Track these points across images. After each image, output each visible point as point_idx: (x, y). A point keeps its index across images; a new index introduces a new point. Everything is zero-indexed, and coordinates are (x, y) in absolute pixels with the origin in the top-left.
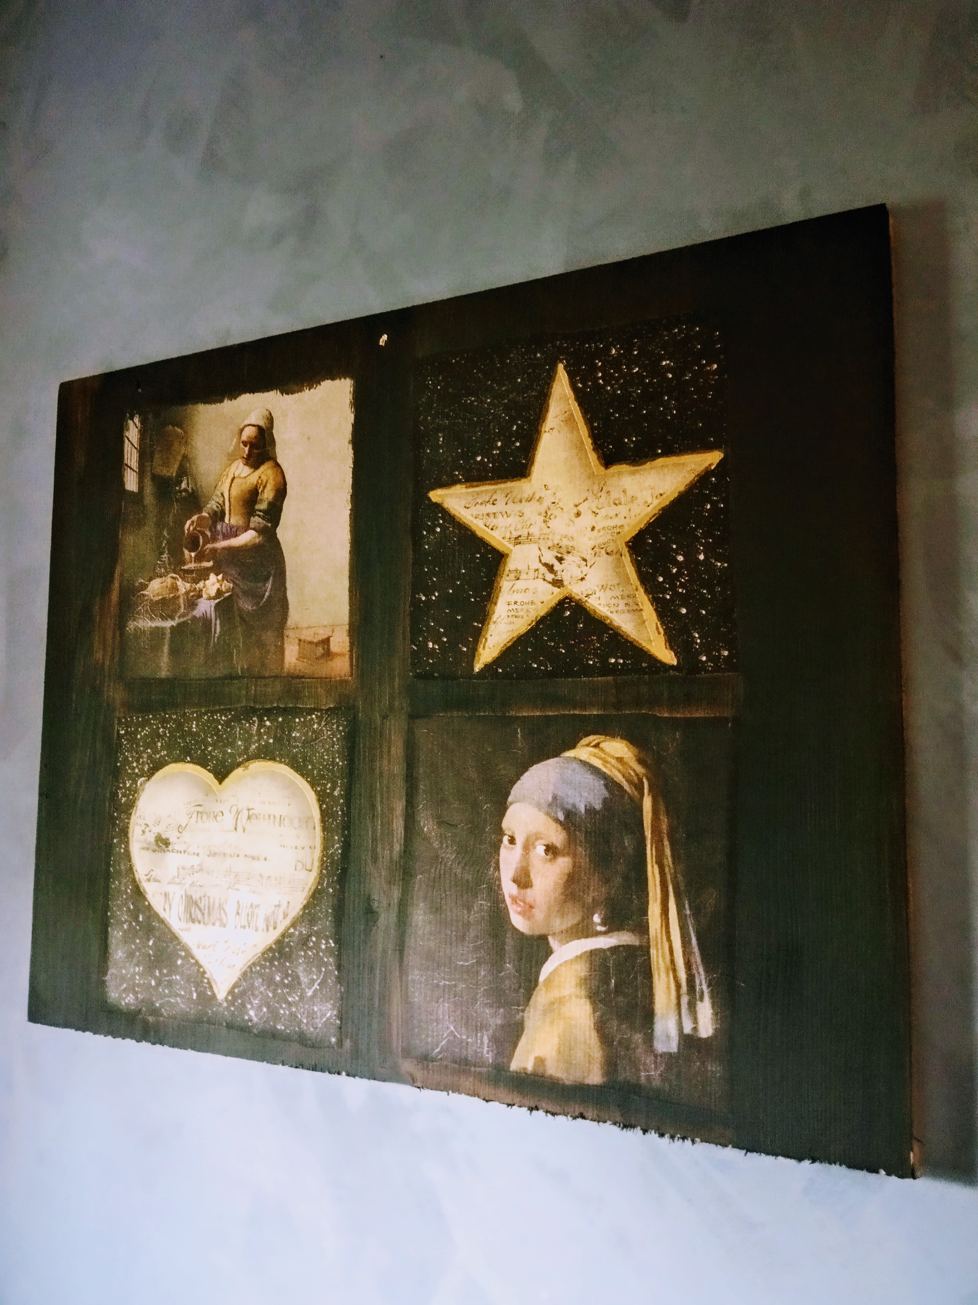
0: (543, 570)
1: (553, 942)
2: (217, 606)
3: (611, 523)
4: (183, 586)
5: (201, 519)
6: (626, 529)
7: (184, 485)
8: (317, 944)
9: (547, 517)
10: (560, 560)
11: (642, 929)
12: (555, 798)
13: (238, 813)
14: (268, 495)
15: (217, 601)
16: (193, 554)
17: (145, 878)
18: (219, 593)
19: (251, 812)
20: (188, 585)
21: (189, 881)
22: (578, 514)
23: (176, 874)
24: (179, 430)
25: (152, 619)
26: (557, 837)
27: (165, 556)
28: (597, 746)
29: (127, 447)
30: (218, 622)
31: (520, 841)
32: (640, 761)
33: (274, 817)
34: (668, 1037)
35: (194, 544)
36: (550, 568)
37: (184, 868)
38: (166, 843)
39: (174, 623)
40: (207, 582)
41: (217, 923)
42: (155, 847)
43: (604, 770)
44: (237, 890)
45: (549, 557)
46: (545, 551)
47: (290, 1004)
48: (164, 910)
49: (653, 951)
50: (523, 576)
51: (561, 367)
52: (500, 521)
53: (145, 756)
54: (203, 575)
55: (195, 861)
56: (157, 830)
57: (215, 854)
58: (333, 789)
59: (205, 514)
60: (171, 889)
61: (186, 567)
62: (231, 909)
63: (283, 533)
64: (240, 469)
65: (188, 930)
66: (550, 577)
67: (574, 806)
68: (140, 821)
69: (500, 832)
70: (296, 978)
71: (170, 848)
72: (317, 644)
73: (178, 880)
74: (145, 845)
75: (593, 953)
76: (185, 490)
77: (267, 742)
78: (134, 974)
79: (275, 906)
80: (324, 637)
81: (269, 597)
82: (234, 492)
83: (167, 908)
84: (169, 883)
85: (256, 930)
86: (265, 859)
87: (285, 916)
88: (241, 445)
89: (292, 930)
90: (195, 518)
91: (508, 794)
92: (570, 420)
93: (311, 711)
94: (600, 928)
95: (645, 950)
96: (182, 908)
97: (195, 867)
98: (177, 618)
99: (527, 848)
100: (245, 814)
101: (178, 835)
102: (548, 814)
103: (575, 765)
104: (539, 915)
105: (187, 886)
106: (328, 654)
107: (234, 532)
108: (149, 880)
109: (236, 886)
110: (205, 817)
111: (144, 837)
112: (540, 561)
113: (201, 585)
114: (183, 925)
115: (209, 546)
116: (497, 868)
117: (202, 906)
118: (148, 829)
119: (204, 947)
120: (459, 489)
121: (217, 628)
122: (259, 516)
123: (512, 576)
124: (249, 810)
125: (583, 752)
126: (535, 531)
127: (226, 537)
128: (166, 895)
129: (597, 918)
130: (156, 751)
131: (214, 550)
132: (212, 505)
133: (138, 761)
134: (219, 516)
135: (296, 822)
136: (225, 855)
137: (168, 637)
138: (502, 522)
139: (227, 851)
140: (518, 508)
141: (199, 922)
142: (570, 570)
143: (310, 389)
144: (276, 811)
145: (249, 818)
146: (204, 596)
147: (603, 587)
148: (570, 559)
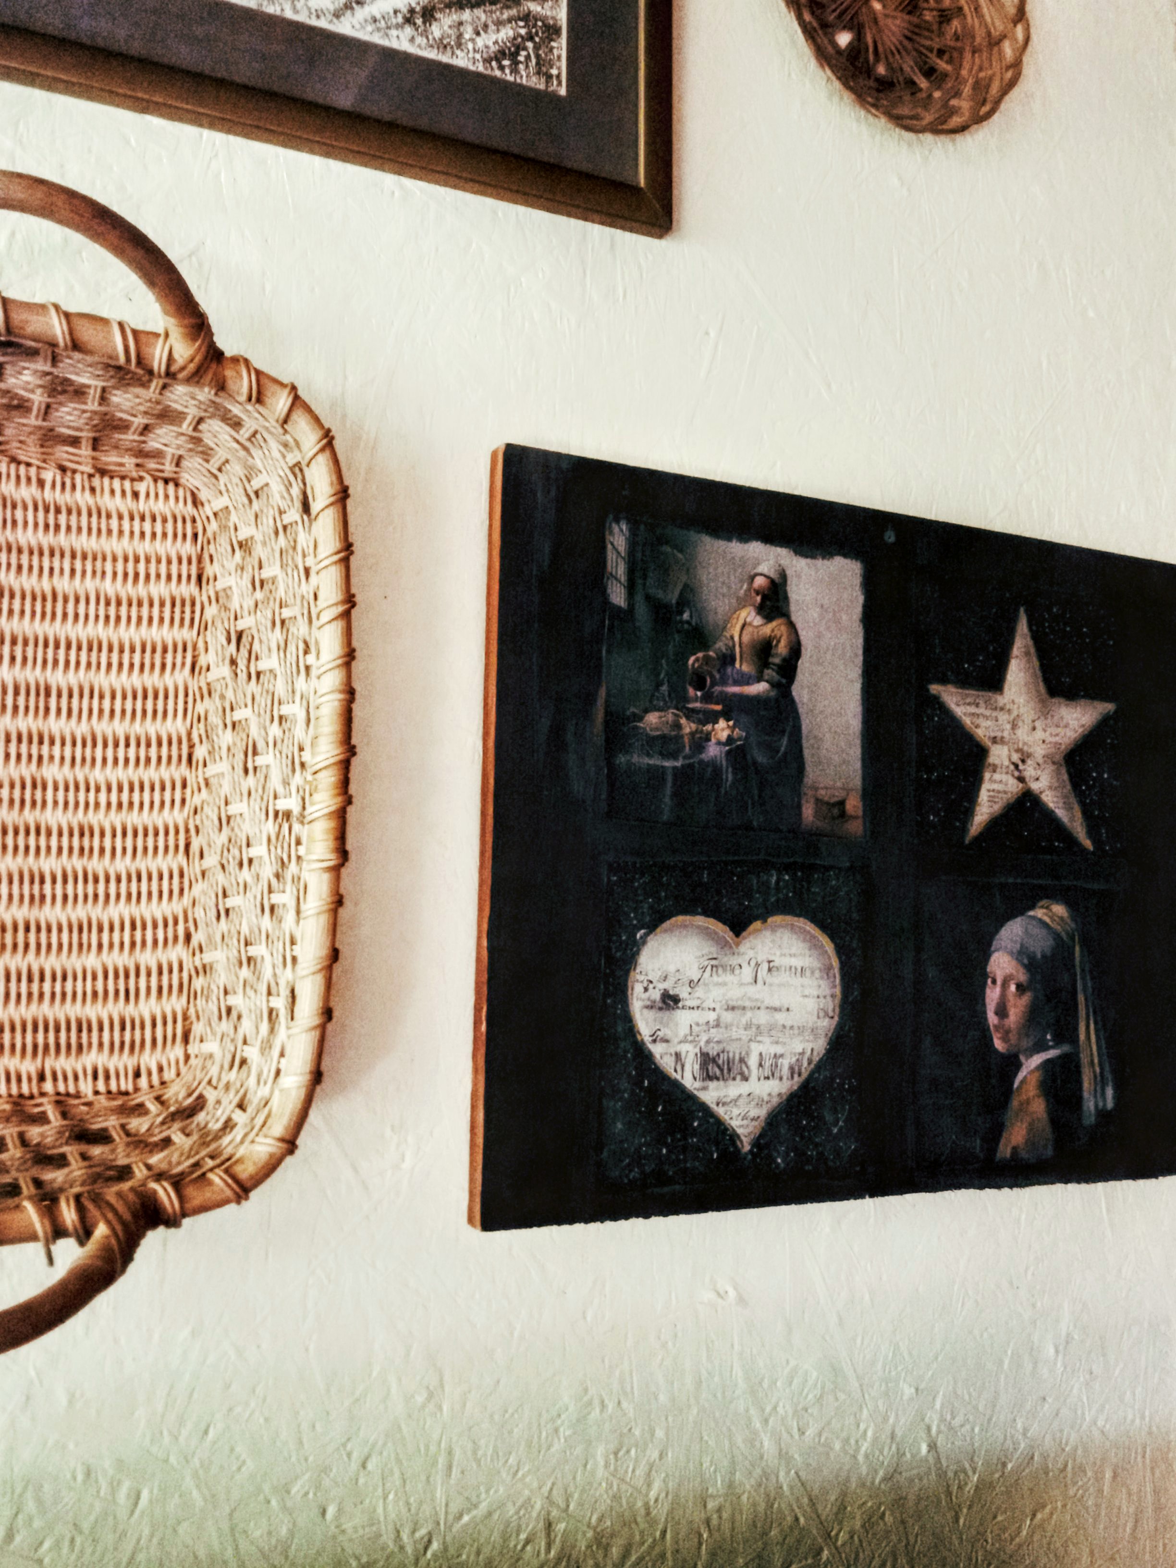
0: (1012, 767)
2: (728, 753)
3: (1054, 739)
4: (688, 727)
5: (707, 659)
6: (1063, 747)
7: (686, 616)
9: (1014, 726)
10: (1023, 761)
12: (1022, 945)
13: (758, 965)
15: (728, 748)
16: (699, 694)
17: (650, 1039)
18: (730, 740)
19: (772, 964)
20: (694, 726)
21: (704, 1038)
22: (1034, 729)
23: (688, 1031)
29: (611, 553)
30: (730, 770)
33: (796, 969)
36: (1016, 766)
37: (698, 1024)
38: (676, 1000)
39: (678, 764)
40: (716, 726)
41: (739, 1077)
42: (660, 1005)
44: (759, 1042)
45: (1016, 757)
46: (1013, 753)
47: (817, 1145)
48: (676, 1071)
50: (998, 770)
51: (1022, 610)
53: (646, 906)
54: (713, 718)
55: (712, 1016)
56: (662, 986)
57: (733, 1008)
59: (711, 653)
60: (684, 1048)
61: (691, 706)
62: (753, 1061)
65: (705, 1088)
66: (1016, 774)
70: (821, 1118)
71: (680, 1005)
72: (834, 805)
73: (690, 1038)
74: (649, 1003)
76: (688, 622)
77: (786, 896)
78: (641, 1146)
79: (800, 1054)
80: (839, 799)
83: (679, 1068)
84: (681, 1042)
85: (781, 1079)
86: (788, 1010)
87: (810, 1062)
89: (816, 1075)
93: (829, 868)
96: (697, 1067)
97: (711, 1023)
98: (681, 759)
100: (765, 966)
101: (689, 990)
105: (702, 1044)
106: (843, 814)
108: (654, 1041)
109: (759, 1038)
110: (720, 970)
111: (647, 994)
112: (1010, 760)
113: (709, 727)
114: (698, 1084)
115: (718, 689)
117: (720, 1062)
118: (651, 986)
119: (724, 1104)
121: (728, 776)
123: (991, 768)
124: (769, 962)
126: (1006, 734)
127: (736, 683)
128: (678, 1056)
130: (658, 901)
132: (720, 645)
133: (635, 912)
134: (728, 659)
135: (817, 974)
136: (744, 1008)
137: (670, 778)
138: (984, 723)
139: (747, 1004)
140: (995, 714)
141: (718, 1079)
142: (1029, 771)
143: (824, 558)
144: (797, 962)
145: (770, 970)
146: (713, 740)
147: (1050, 788)
148: (1029, 762)
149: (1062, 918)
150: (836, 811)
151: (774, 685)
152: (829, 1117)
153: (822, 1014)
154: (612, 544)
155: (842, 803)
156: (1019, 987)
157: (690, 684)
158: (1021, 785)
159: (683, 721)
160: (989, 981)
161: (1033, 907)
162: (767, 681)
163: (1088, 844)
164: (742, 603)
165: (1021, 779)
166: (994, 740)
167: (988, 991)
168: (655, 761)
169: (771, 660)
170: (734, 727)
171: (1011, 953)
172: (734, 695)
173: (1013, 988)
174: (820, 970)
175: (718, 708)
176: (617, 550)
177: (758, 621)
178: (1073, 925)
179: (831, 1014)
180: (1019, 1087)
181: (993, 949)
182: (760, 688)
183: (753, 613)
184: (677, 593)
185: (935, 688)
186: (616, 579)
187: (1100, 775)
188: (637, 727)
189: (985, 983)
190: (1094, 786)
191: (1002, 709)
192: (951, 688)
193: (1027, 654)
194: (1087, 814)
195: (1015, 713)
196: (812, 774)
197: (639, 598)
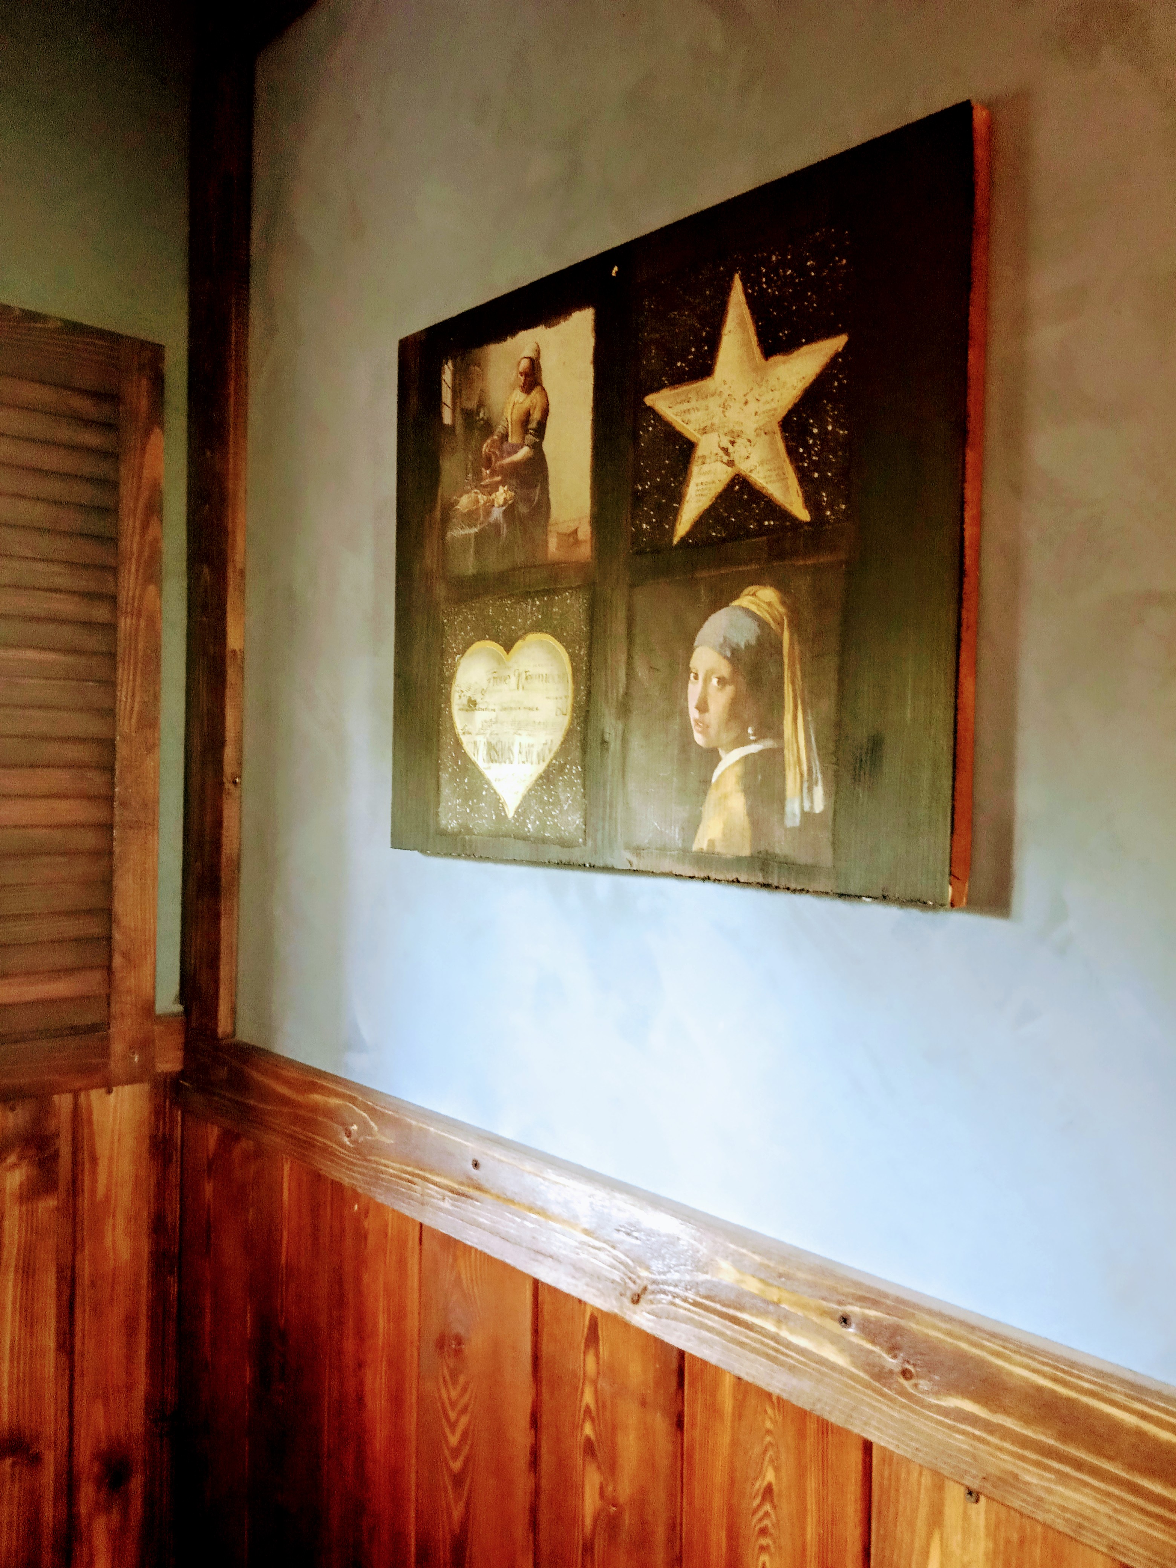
0: (721, 453)
1: (721, 752)
2: (505, 512)
3: (768, 407)
4: (482, 498)
5: (493, 442)
6: (779, 410)
7: (481, 415)
8: (571, 769)
9: (724, 407)
10: (733, 443)
11: (779, 735)
13: (519, 675)
14: (536, 415)
15: (504, 508)
16: (488, 472)
17: (462, 732)
18: (506, 500)
19: (528, 674)
20: (485, 497)
21: (488, 732)
22: (746, 403)
23: (481, 727)
24: (478, 369)
25: (462, 528)
26: (725, 670)
27: (470, 475)
28: (754, 594)
29: (444, 387)
31: (701, 677)
32: (783, 603)
33: (542, 676)
34: (794, 815)
35: (488, 463)
36: (726, 451)
37: (486, 721)
38: (474, 703)
39: (476, 530)
40: (498, 493)
41: (507, 761)
42: (467, 708)
43: (758, 613)
44: (520, 734)
45: (725, 443)
46: (722, 437)
47: (553, 817)
48: (474, 755)
49: (786, 751)
50: (708, 460)
51: (737, 276)
52: (693, 416)
53: (460, 637)
54: (494, 488)
55: (493, 715)
56: (468, 694)
57: (505, 709)
58: (580, 650)
60: (478, 738)
62: (516, 749)
63: (547, 446)
64: (519, 396)
65: (489, 768)
66: (725, 459)
67: (738, 645)
68: (458, 689)
69: (688, 670)
70: (557, 797)
71: (477, 707)
72: (569, 535)
73: (482, 731)
74: (461, 707)
75: (746, 758)
76: (483, 419)
77: (537, 617)
78: (456, 805)
79: (544, 744)
80: (574, 528)
81: (539, 500)
82: (514, 417)
83: (476, 753)
84: (477, 734)
85: (532, 763)
86: (537, 709)
87: (550, 751)
88: (519, 376)
89: (554, 761)
90: (489, 441)
91: (693, 640)
92: (741, 323)
93: (566, 590)
94: (752, 738)
95: (780, 751)
96: (485, 752)
97: (493, 720)
98: (478, 525)
99: (707, 681)
100: (524, 676)
101: (482, 696)
102: (720, 653)
103: (740, 612)
104: (712, 731)
105: (488, 735)
106: (577, 542)
107: (515, 449)
108: (464, 733)
109: (520, 732)
110: (498, 680)
111: (460, 700)
112: (719, 447)
113: (493, 496)
114: (486, 765)
116: (686, 700)
117: (497, 749)
118: (463, 695)
119: (500, 780)
120: (665, 392)
121: (504, 531)
122: (531, 433)
123: (700, 461)
124: (526, 672)
125: (745, 601)
126: (716, 421)
127: (510, 454)
128: (475, 743)
129: (750, 731)
130: (467, 634)
131: (502, 466)
132: (500, 429)
133: (455, 642)
134: (505, 437)
135: (556, 679)
136: (511, 708)
137: (473, 542)
138: (695, 417)
139: (513, 705)
140: (706, 402)
141: (496, 762)
142: (739, 452)
143: (565, 319)
144: (544, 671)
145: (527, 678)
146: (496, 505)
147: (762, 463)
148: (737, 442)
150: (571, 540)
152: (562, 797)
153: (559, 712)
154: (445, 381)
155: (576, 531)
158: (730, 469)
159: (480, 496)
163: (804, 515)
165: (731, 463)
166: (704, 431)
174: (559, 676)
179: (565, 712)
185: (649, 400)
186: (446, 405)
190: (814, 445)
191: (713, 395)
195: (729, 393)
197: (458, 413)
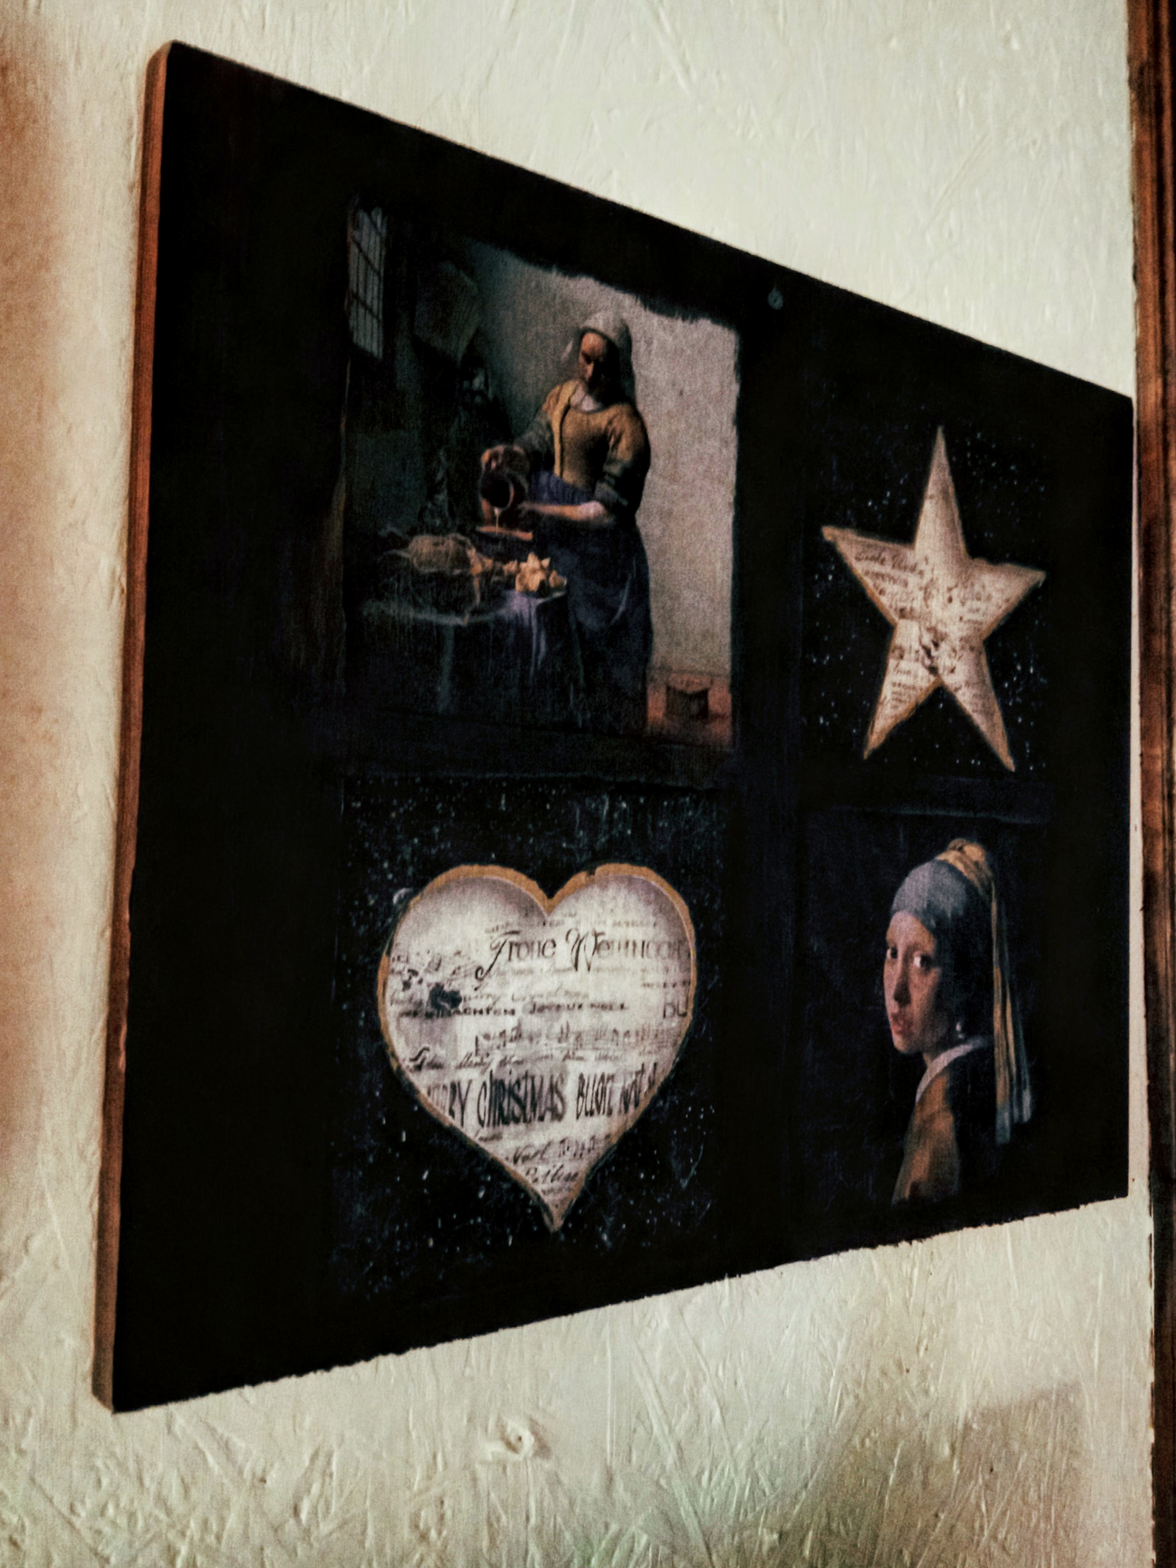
0: (923, 653)
2: (541, 609)
3: (973, 617)
4: (480, 562)
6: (984, 627)
7: (478, 382)
9: (927, 594)
10: (936, 645)
12: (929, 905)
13: (579, 941)
15: (540, 601)
17: (411, 1065)
18: (544, 589)
19: (600, 939)
20: (489, 563)
21: (497, 1057)
22: (950, 600)
23: (473, 1049)
29: (356, 260)
30: (543, 636)
33: (635, 944)
36: (928, 652)
37: (487, 1037)
38: (454, 999)
39: (463, 621)
40: (523, 565)
41: (548, 1116)
42: (430, 1009)
44: (581, 1059)
45: (927, 639)
46: (924, 632)
48: (452, 1113)
50: (906, 656)
51: (940, 431)
53: (409, 850)
54: (518, 552)
55: (510, 1023)
56: (432, 979)
57: (542, 1009)
59: (517, 448)
60: (464, 1076)
61: (484, 529)
62: (570, 1089)
65: (496, 1137)
66: (928, 662)
68: (398, 966)
70: (666, 1167)
71: (461, 1007)
72: (692, 697)
73: (475, 1060)
74: (411, 1007)
76: (480, 393)
77: (622, 833)
79: (637, 1073)
80: (700, 688)
83: (457, 1108)
84: (460, 1066)
86: (622, 1007)
87: (651, 1083)
90: (500, 448)
96: (485, 1104)
97: (509, 1033)
98: (467, 614)
100: (590, 942)
101: (476, 983)
105: (494, 1066)
106: (704, 714)
108: (419, 1068)
109: (579, 1053)
110: (524, 951)
111: (409, 992)
112: (920, 643)
113: (511, 566)
114: (485, 1132)
115: (526, 506)
117: (521, 1093)
118: (415, 980)
119: (526, 1158)
121: (541, 645)
124: (597, 935)
128: (455, 1088)
133: (392, 859)
135: (665, 950)
136: (558, 1007)
137: (449, 644)
138: (889, 587)
139: (563, 1001)
140: (904, 575)
141: (517, 1121)
142: (944, 659)
143: (684, 319)
144: (637, 935)
145: (597, 947)
146: (518, 587)
147: (967, 684)
148: (944, 646)
149: (976, 864)
150: (695, 708)
151: (610, 507)
152: (676, 1166)
153: (669, 1011)
154: (359, 245)
155: (703, 695)
156: (925, 960)
157: (485, 496)
158: (932, 678)
159: (472, 553)
160: (889, 952)
161: (942, 848)
162: (602, 501)
163: (1009, 762)
164: (565, 374)
165: (933, 670)
166: (902, 613)
167: (887, 969)
168: (429, 615)
169: (606, 468)
170: (550, 568)
171: (916, 913)
172: (551, 517)
173: (917, 961)
174: (670, 945)
175: (528, 536)
176: (366, 258)
177: (589, 404)
178: (990, 874)
179: (682, 1009)
180: (923, 1099)
181: (895, 905)
182: (590, 510)
183: (580, 392)
184: (463, 344)
185: (829, 533)
186: (364, 304)
187: (1025, 668)
188: (399, 558)
189: (884, 956)
190: (1017, 684)
191: (913, 569)
192: (851, 534)
193: (944, 493)
194: (1008, 721)
195: (928, 577)
196: (661, 647)
197: (402, 342)
